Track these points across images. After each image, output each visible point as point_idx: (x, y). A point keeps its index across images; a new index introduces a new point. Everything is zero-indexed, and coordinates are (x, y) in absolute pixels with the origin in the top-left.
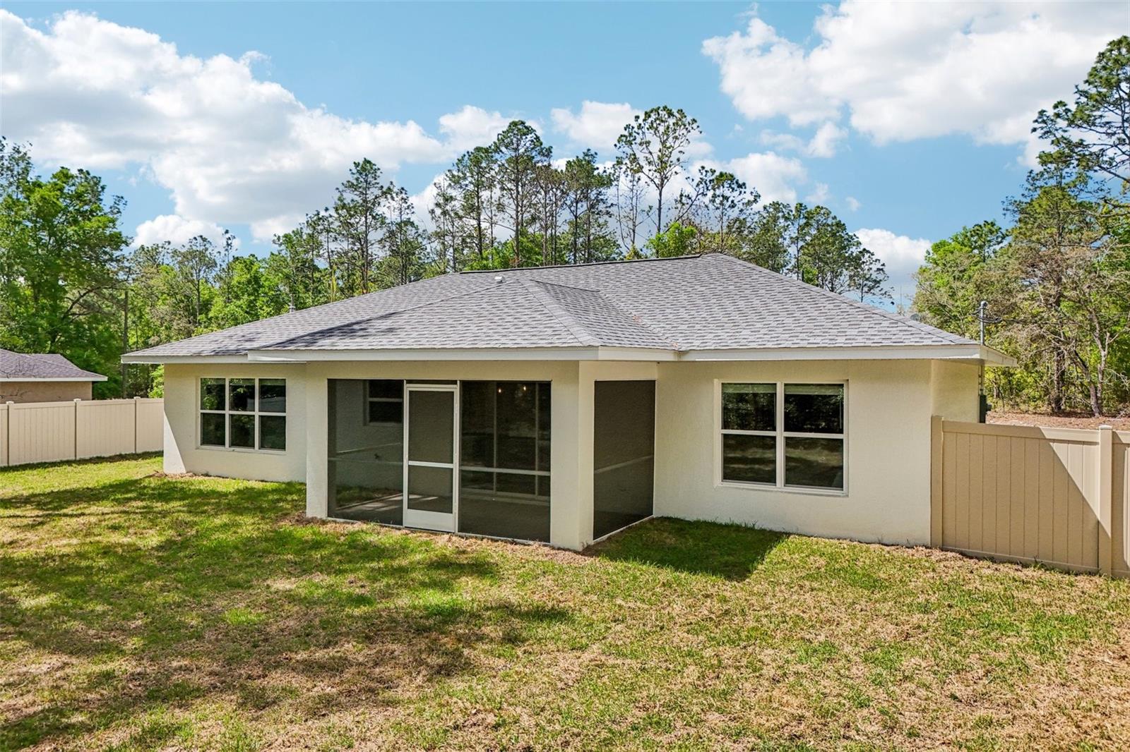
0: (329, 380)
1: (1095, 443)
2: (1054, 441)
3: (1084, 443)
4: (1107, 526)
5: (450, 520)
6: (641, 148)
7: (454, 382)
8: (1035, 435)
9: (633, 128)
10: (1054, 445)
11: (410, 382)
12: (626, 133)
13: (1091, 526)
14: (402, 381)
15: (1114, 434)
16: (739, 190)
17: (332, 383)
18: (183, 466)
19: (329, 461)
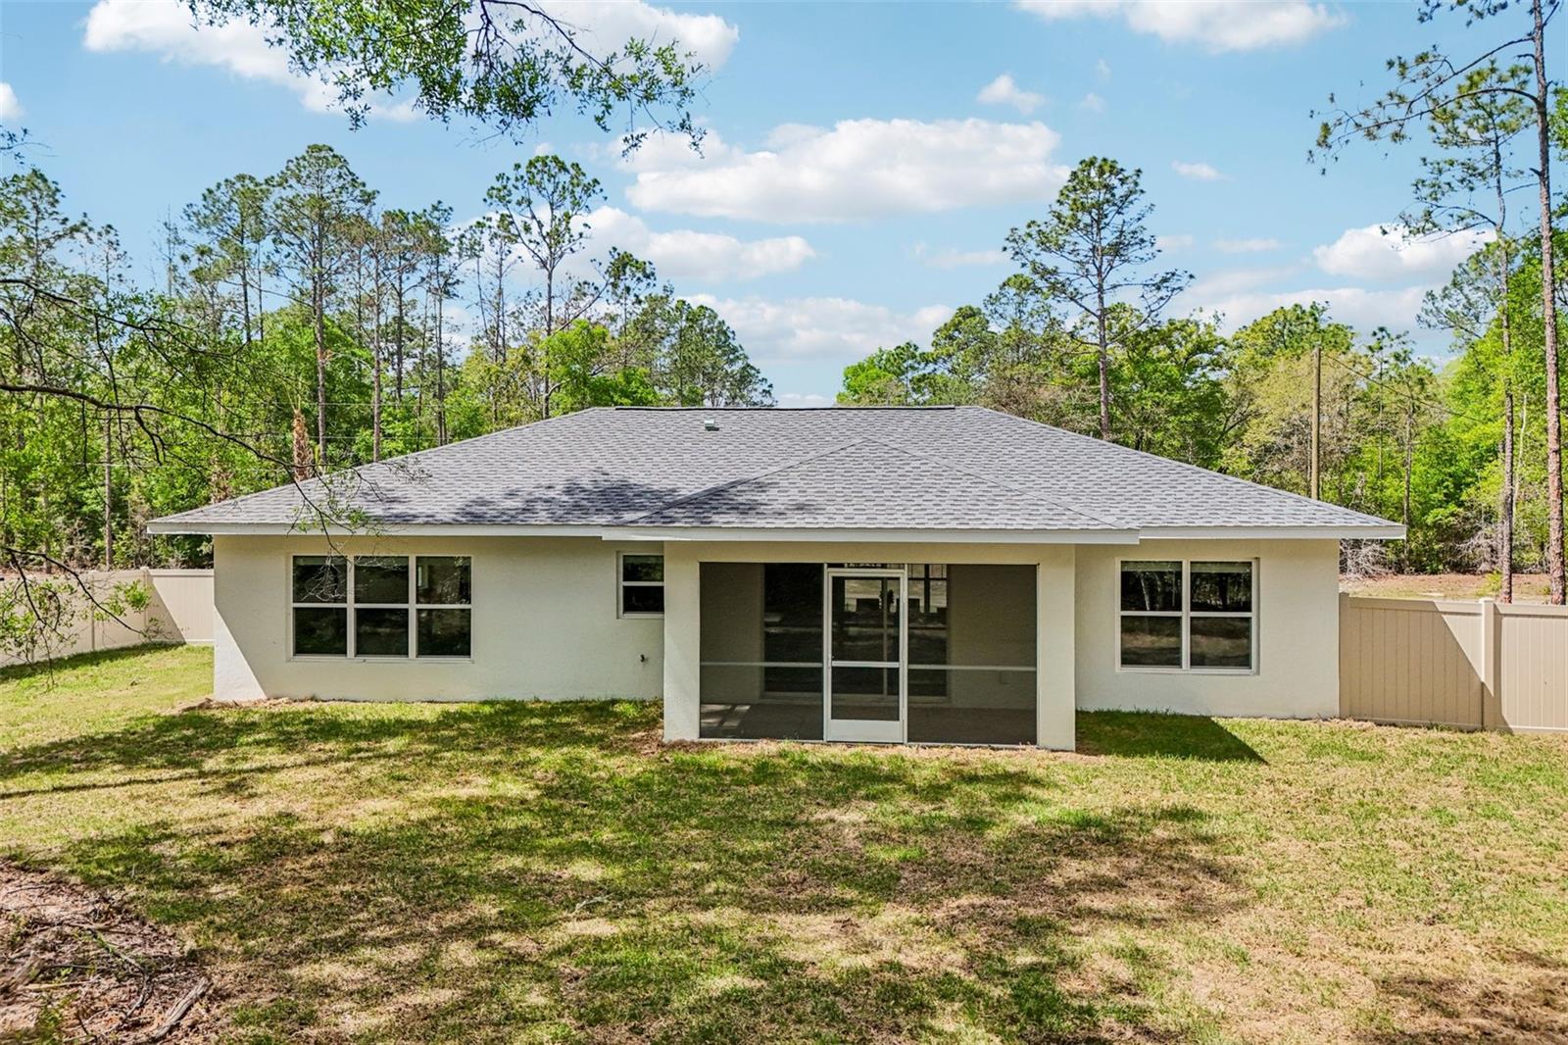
0: (701, 563)
1: (1479, 614)
2: (1445, 613)
3: (1469, 614)
4: (1490, 687)
5: (897, 729)
6: (519, 209)
7: (900, 566)
8: (1430, 609)
9: (508, 179)
10: (1445, 617)
11: (831, 565)
12: (498, 185)
13: (1476, 687)
14: (821, 565)
15: (1495, 606)
16: (645, 281)
17: (705, 568)
18: (261, 690)
19: (701, 667)
